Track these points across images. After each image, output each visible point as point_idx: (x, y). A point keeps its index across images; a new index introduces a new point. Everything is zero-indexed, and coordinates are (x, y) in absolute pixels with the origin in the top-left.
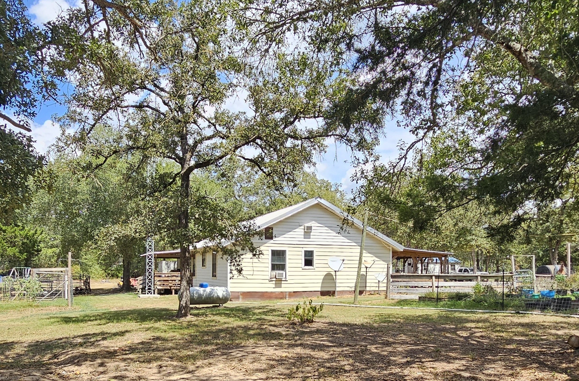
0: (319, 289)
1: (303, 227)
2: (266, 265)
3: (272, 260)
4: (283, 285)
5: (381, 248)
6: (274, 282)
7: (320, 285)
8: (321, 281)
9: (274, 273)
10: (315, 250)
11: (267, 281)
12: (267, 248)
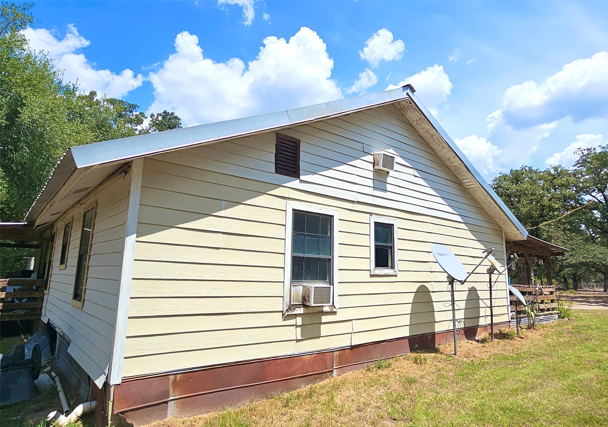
0: (405, 332)
1: (370, 158)
2: (278, 260)
3: (296, 245)
4: (324, 330)
5: (491, 232)
6: (299, 321)
7: (407, 320)
8: (408, 309)
9: (300, 289)
10: (397, 224)
11: (278, 319)
12: (280, 203)
